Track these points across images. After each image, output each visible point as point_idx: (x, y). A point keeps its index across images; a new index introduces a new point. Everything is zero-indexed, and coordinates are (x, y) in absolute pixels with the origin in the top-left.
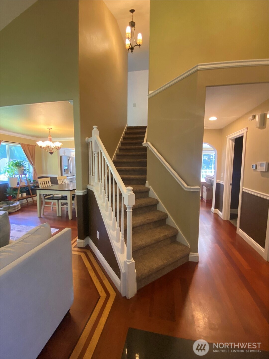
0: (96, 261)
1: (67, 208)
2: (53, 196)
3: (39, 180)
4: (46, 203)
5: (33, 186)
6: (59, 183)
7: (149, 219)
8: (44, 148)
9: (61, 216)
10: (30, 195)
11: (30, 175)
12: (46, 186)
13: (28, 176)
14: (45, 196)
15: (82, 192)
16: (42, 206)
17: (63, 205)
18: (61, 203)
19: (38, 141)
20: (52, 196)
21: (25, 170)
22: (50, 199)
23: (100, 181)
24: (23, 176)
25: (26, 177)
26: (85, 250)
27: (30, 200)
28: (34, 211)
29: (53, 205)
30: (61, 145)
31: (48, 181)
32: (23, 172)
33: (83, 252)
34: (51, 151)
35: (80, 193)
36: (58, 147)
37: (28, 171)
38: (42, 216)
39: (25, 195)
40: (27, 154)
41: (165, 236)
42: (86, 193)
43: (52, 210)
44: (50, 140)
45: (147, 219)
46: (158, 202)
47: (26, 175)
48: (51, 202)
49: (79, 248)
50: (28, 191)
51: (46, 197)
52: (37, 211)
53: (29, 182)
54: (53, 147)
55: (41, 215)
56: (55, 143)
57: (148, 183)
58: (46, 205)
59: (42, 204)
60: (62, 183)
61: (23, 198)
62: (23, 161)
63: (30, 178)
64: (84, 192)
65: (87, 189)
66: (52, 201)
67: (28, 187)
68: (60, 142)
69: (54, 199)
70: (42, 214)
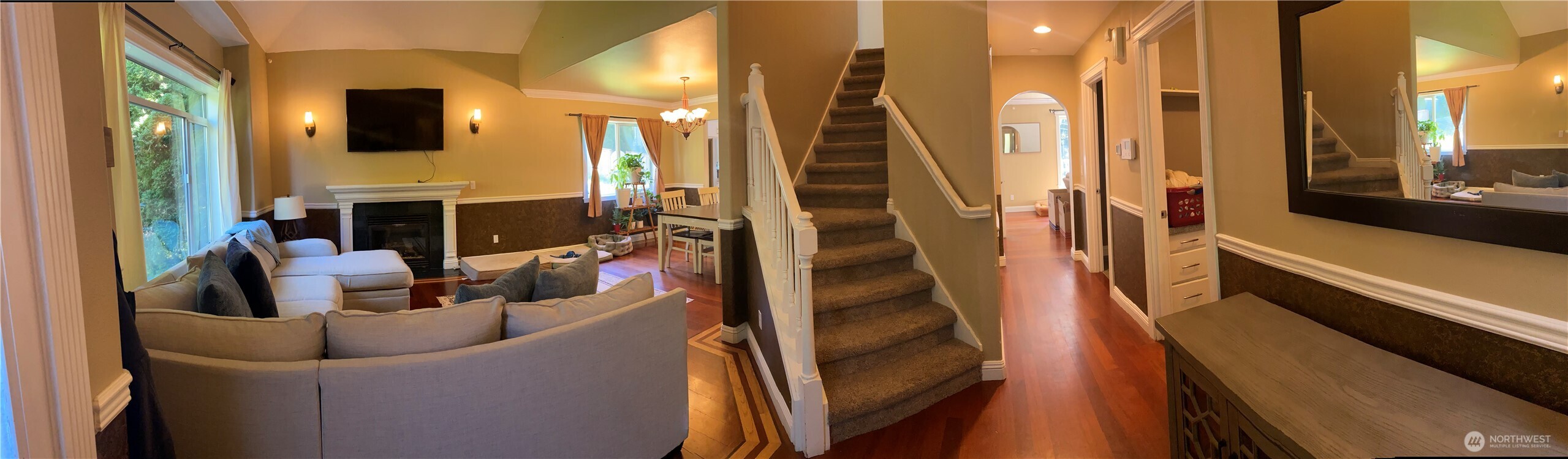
0: (754, 374)
1: (712, 258)
2: (689, 230)
3: (665, 195)
4: (675, 243)
5: (657, 208)
6: (702, 204)
7: (882, 290)
8: (674, 124)
9: (702, 274)
10: (650, 225)
11: (650, 185)
12: (676, 208)
13: (647, 186)
14: (672, 230)
15: (731, 223)
16: (667, 249)
17: (705, 251)
18: (702, 246)
19: (663, 111)
20: (687, 229)
21: (642, 173)
22: (683, 235)
23: (764, 197)
24: (640, 187)
25: (644, 189)
26: (737, 350)
27: (650, 235)
28: (653, 258)
29: (688, 249)
30: (706, 114)
31: (681, 198)
32: (639, 181)
33: (732, 353)
34: (687, 130)
35: (726, 225)
36: (700, 120)
37: (648, 177)
38: (666, 270)
39: (641, 224)
40: (648, 142)
41: (920, 328)
42: (740, 226)
43: (687, 260)
44: (686, 106)
45: (876, 291)
46: (913, 250)
47: (643, 184)
48: (685, 243)
49: (724, 342)
50: (647, 216)
51: (674, 232)
52: (657, 259)
53: (649, 200)
54: (691, 121)
55: (665, 267)
56: (693, 111)
57: (891, 203)
58: (674, 248)
59: (667, 245)
60: (712, 203)
61: (639, 230)
62: (640, 155)
63: (651, 191)
64: (735, 223)
65: (744, 217)
66: (688, 241)
67: (647, 208)
68: (703, 106)
69: (691, 236)
70: (666, 265)
